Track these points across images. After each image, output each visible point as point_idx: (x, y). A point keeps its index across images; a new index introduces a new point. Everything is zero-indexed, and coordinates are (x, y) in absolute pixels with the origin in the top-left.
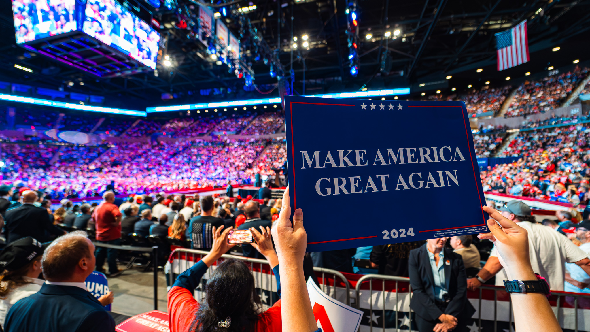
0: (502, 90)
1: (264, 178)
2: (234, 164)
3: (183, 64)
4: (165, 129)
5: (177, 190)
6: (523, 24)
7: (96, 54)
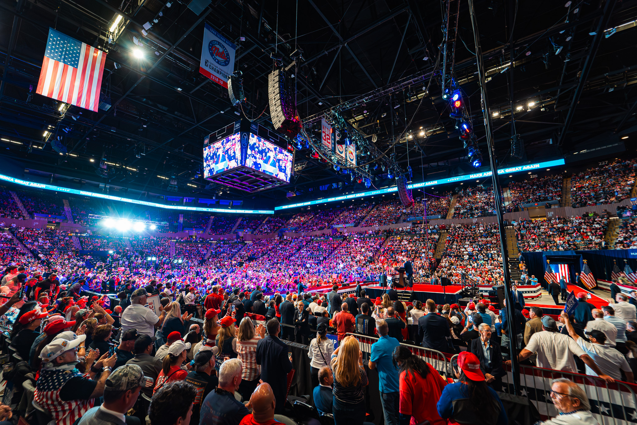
4: (289, 224)
7: (251, 178)
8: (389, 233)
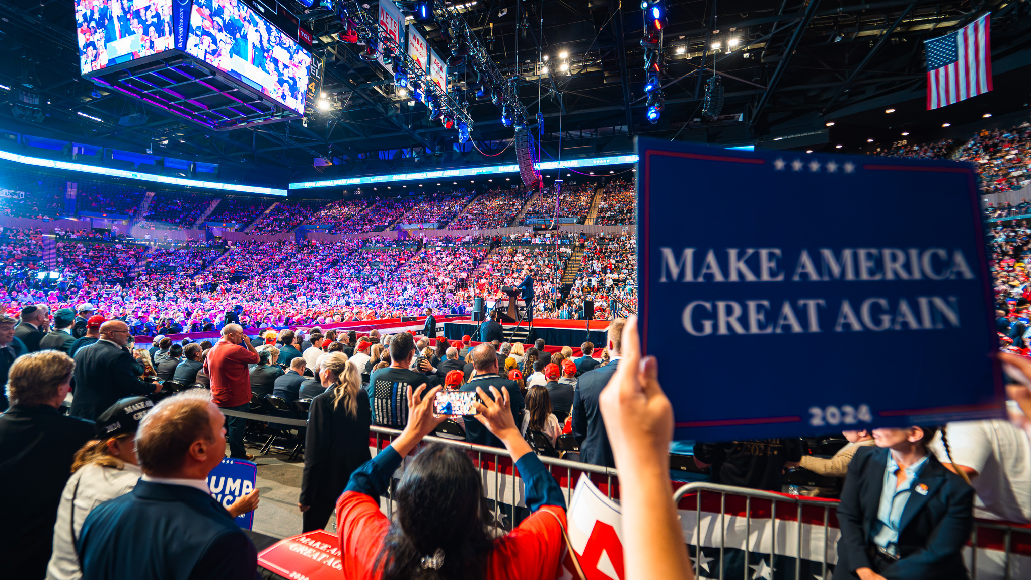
0: (933, 148)
1: (490, 304)
2: (435, 280)
3: (349, 107)
4: (318, 219)
5: (342, 324)
6: (981, 20)
7: (207, 91)
8: (497, 242)
